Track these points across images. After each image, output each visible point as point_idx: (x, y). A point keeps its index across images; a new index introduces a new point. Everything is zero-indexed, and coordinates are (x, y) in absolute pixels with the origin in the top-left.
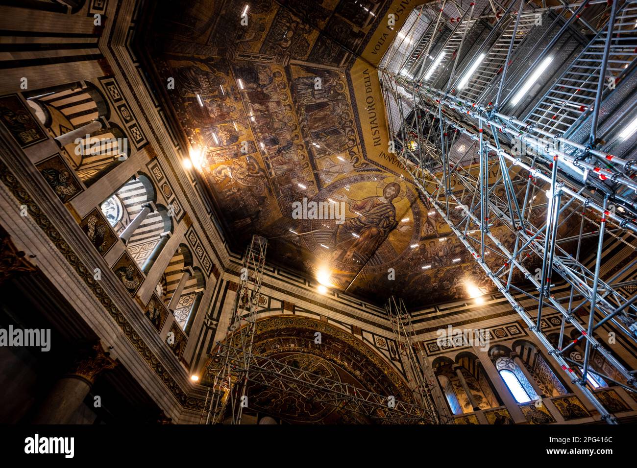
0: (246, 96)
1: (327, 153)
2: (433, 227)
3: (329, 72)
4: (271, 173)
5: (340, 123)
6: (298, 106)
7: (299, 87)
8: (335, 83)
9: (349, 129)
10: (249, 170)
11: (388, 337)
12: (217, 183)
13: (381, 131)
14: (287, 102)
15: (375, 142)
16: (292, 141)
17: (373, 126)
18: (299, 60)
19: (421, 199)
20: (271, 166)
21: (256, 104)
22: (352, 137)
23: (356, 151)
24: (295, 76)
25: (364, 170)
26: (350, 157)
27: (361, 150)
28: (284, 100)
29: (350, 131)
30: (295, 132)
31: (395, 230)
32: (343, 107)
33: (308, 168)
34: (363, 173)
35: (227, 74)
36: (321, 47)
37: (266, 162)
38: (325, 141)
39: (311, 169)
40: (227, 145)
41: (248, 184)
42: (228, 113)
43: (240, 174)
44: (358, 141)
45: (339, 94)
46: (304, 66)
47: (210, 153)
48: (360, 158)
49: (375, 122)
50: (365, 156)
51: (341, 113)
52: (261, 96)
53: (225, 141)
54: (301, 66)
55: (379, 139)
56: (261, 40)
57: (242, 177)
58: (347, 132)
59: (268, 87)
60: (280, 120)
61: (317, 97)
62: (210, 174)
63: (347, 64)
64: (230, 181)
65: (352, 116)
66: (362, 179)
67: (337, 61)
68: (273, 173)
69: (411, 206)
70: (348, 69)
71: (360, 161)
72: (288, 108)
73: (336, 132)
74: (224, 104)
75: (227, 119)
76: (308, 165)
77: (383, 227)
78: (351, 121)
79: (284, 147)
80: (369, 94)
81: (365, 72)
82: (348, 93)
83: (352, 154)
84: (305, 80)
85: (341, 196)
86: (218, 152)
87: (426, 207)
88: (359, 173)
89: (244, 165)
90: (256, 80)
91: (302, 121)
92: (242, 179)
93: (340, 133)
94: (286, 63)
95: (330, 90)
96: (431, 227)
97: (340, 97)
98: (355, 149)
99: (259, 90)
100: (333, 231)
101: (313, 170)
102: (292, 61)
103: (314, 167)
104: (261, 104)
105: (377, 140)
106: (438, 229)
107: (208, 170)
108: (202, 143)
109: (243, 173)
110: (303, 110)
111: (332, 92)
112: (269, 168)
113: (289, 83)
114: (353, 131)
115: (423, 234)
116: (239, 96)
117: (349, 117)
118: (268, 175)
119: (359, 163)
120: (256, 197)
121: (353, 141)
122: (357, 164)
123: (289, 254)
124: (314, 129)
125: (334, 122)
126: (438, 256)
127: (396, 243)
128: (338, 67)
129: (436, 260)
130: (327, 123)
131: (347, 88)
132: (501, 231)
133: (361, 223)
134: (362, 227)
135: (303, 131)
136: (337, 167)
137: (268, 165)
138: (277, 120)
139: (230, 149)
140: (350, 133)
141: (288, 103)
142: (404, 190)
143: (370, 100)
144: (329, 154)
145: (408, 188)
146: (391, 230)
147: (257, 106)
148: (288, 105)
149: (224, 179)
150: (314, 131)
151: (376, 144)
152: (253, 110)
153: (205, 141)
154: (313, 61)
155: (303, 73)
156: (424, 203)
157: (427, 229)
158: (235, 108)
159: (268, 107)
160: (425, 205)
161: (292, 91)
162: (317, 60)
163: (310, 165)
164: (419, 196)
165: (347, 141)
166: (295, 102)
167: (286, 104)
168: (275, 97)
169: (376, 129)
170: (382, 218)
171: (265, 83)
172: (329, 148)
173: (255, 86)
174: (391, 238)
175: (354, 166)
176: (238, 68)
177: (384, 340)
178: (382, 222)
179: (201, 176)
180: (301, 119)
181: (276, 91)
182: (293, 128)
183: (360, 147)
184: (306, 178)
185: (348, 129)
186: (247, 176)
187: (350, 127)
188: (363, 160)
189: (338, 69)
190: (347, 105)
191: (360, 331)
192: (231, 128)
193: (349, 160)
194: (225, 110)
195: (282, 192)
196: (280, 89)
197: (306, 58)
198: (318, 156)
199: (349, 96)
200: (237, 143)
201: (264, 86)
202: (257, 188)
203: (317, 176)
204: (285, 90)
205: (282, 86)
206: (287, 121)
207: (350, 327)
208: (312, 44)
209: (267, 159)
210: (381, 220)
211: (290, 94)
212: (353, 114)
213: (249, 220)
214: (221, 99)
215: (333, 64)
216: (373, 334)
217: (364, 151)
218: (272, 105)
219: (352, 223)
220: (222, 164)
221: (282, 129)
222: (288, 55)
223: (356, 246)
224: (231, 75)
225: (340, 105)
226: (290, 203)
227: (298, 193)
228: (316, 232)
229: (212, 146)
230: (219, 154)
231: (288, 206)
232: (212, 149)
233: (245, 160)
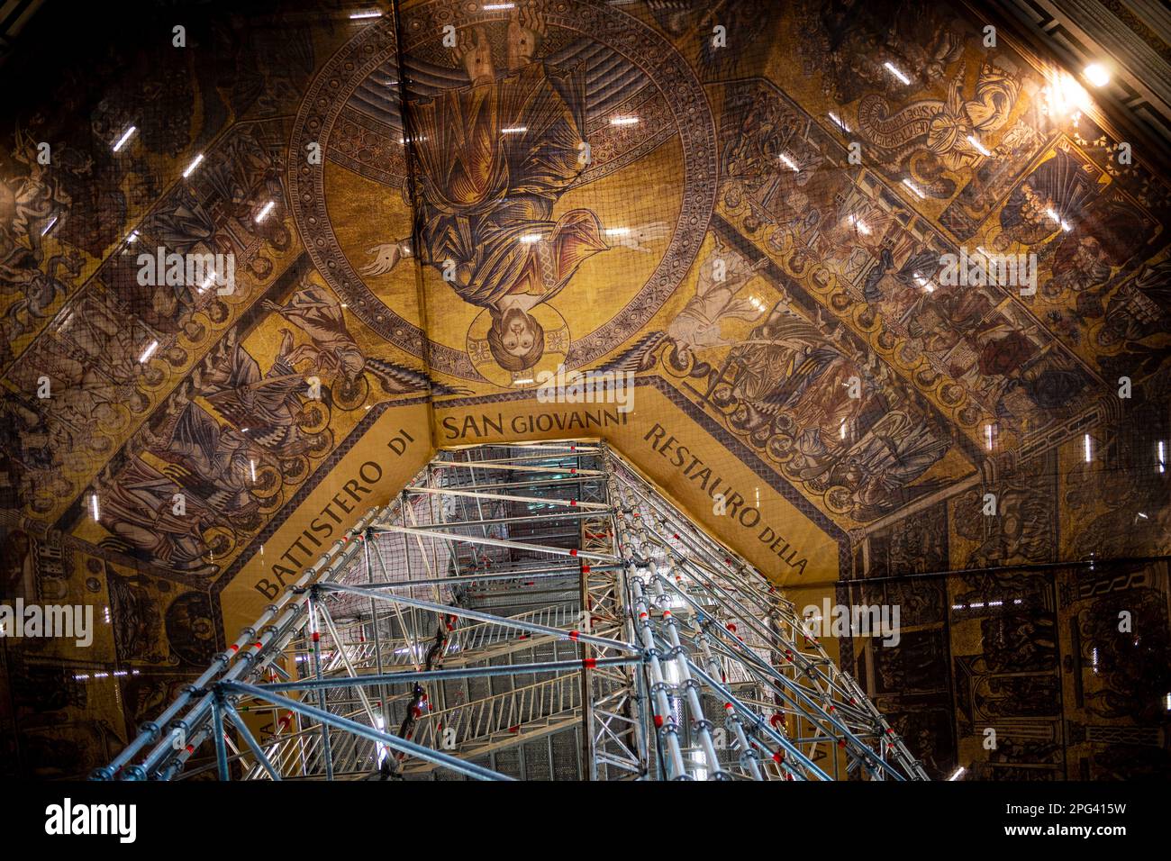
0: (1036, 341)
1: (765, 331)
2: (310, 321)
3: (885, 512)
4: (872, 183)
5: (784, 421)
6: (907, 396)
7: (930, 439)
8: (856, 498)
9: (752, 424)
10: (932, 156)
13: (665, 465)
14: (938, 386)
15: (663, 434)
16: (871, 302)
17: (695, 470)
18: (964, 492)
19: (415, 373)
20: (882, 203)
21: (1006, 335)
22: (730, 409)
23: (694, 382)
24: (955, 454)
25: (636, 348)
26: (701, 360)
27: (685, 392)
28: (946, 388)
29: (748, 420)
30: (876, 330)
31: (408, 233)
32: (802, 463)
33: (787, 259)
34: (634, 340)
35: (1101, 360)
36: (932, 546)
37: (900, 207)
38: (793, 356)
39: (778, 262)
40: (1019, 188)
41: (912, 113)
42: (1056, 272)
43: (946, 130)
44: (708, 410)
45: (831, 483)
46: (945, 487)
47: (1050, 139)
48: (672, 370)
49: (700, 480)
50: (662, 384)
51: (797, 446)
52: (1003, 360)
53: (1028, 196)
54: (953, 483)
55: (658, 448)
56: (1064, 477)
57: (937, 123)
58: (752, 411)
59: (1000, 392)
60: (929, 335)
61: (879, 444)
62: (1019, 78)
63: (854, 554)
64: (960, 90)
65: (766, 456)
66: (624, 323)
67: (880, 545)
68: (865, 187)
69: (423, 334)
70: (845, 545)
71: (668, 364)
72: (929, 376)
73: (779, 395)
74: (1077, 287)
75: (1052, 255)
76: (794, 269)
77: (453, 221)
78: (763, 443)
79: (882, 275)
80: (759, 529)
81: (803, 563)
82: (812, 499)
83: (702, 369)
84: (926, 460)
85: (647, 238)
86: (1030, 156)
87: (381, 362)
88: (645, 332)
89: (950, 162)
90: (1034, 390)
91: (878, 367)
92: (935, 117)
93: (768, 399)
94: (986, 466)
95: (859, 478)
96: (313, 314)
97: (825, 478)
98: (702, 385)
99: (1016, 373)
100: (590, 118)
101: (771, 264)
102: (976, 479)
103: (773, 273)
104: (993, 342)
105: (662, 442)
106: (286, 324)
107: (1031, 88)
108: (1079, 151)
109: (940, 139)
110: (891, 394)
111: (850, 477)
112: (885, 195)
113: (958, 430)
114: (741, 425)
115: (316, 278)
116: (1053, 328)
117: (775, 451)
118: (878, 176)
119: (666, 358)
120: (872, 86)
121: (723, 403)
122: (668, 352)
124: (839, 368)
125: (800, 415)
126: (204, 240)
127: (368, 197)
128: (870, 535)
129: (196, 221)
130: (818, 403)
131: (821, 508)
132: (97, 445)
133: (527, 195)
134: (514, 183)
135: (861, 346)
136: (715, 312)
137: (892, 202)
138: (937, 330)
139: (1007, 183)
140: (744, 416)
141: (933, 387)
142: (486, 366)
143: (749, 518)
144: (759, 331)
145: (479, 377)
146: (419, 225)
147: (1000, 333)
148: (929, 383)
149: (977, 88)
150: (835, 363)
151: (658, 432)
152: (1004, 319)
153: (1074, 165)
154: (933, 509)
155: (937, 472)
156: (399, 369)
157: (318, 301)
158: (1047, 294)
159: (976, 349)
160: (389, 365)
161: (940, 418)
162: (926, 515)
163: (789, 271)
164: (426, 377)
165: (737, 393)
166: (921, 401)
167: (937, 381)
168: (971, 379)
169: (686, 466)
170: (479, 247)
171: (1009, 396)
172: (769, 346)
173: (1029, 374)
174: (397, 202)
175: (670, 340)
176: (1086, 389)
178: (466, 234)
180: (884, 370)
181: (977, 394)
182: (887, 340)
183: (694, 399)
184: (776, 229)
185: (756, 420)
186: (927, 136)
187: (753, 430)
188: (659, 370)
189: (869, 530)
190: (796, 473)
192: (1031, 238)
193: (697, 350)
194: (1067, 275)
195: (812, 150)
196: (969, 404)
197: (950, 504)
198: (783, 308)
199: (804, 493)
200: (999, 210)
201: (1009, 390)
202: (881, 116)
203: (752, 254)
204: (957, 411)
205: (970, 413)
206: (914, 343)
208: (954, 540)
209: (903, 217)
210: (476, 240)
211: (942, 409)
212: (767, 462)
214: (1088, 295)
215: (884, 534)
217: (674, 395)
218: (967, 357)
219: (557, 178)
220: (1004, 130)
221: (913, 318)
222: (993, 485)
223: (484, 108)
224: (1092, 362)
225: (812, 463)
226: (769, 127)
227: (769, 173)
228: (636, 82)
229: (1053, 161)
230: (1026, 150)
231: (768, 115)
232: (1052, 154)
233: (954, 177)
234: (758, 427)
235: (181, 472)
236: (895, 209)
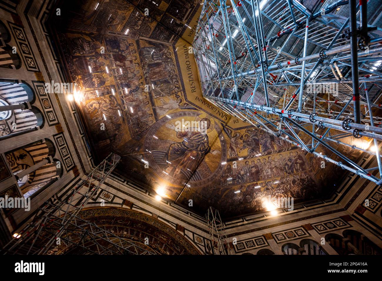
0: (112, 56)
1: (161, 95)
2: (234, 151)
3: (162, 45)
4: (124, 107)
5: (169, 76)
6: (144, 64)
7: (145, 53)
8: (166, 52)
9: (175, 80)
10: (110, 104)
11: (205, 237)
12: (89, 113)
13: (196, 84)
14: (136, 62)
15: (192, 90)
16: (139, 86)
17: (191, 79)
18: (144, 37)
19: (225, 131)
20: (125, 102)
21: (117, 62)
22: (177, 86)
23: (180, 95)
24: (142, 46)
25: (186, 108)
26: (176, 98)
27: (183, 94)
28: (135, 60)
29: (176, 81)
30: (141, 81)
31: (209, 153)
32: (171, 66)
33: (149, 105)
34: (185, 110)
35: (101, 43)
36: (158, 31)
37: (122, 100)
38: (159, 87)
39: (151, 105)
40: (98, 87)
41: (109, 114)
42: (100, 67)
43: (105, 107)
44: (181, 89)
45: (169, 58)
46: (147, 41)
47: (86, 92)
48: (182, 100)
49: (192, 77)
50: (186, 99)
51: (170, 70)
52: (121, 57)
53: (97, 84)
54: (146, 40)
55: (194, 88)
56: (123, 25)
57: (106, 109)
58: (174, 82)
59: (125, 51)
60: (132, 72)
61: (155, 59)
62: (85, 107)
63: (173, 41)
64: (98, 112)
65: (177, 72)
66: (185, 114)
67: (167, 39)
68: (126, 107)
69: (219, 136)
70: (174, 44)
71: (183, 102)
72: (137, 65)
73: (166, 82)
74: (98, 61)
75: (99, 70)
76: (149, 102)
77: (200, 151)
78: (176, 75)
79: (134, 90)
80: (187, 60)
81: (184, 47)
82: (174, 58)
83: (177, 97)
84: (148, 49)
85: (171, 126)
86: (92, 92)
87: (229, 137)
88: (182, 110)
89: (108, 101)
90: (118, 47)
91: (146, 73)
92: (105, 111)
93: (169, 83)
94: (137, 39)
95: (163, 55)
96: (233, 152)
97: (169, 60)
98: (179, 94)
99: (120, 53)
100: (166, 151)
101: (152, 106)
102: (141, 38)
103: (153, 104)
104: (121, 62)
105: (193, 89)
106: (238, 153)
107: (84, 103)
108: (82, 86)
109: (107, 106)
110: (146, 67)
111: (164, 57)
112: (123, 103)
113: (138, 50)
114: (178, 82)
115: (228, 157)
116: (107, 56)
117: (175, 72)
118: (123, 108)
119: (182, 103)
120: (113, 124)
121: (178, 88)
122: (181, 104)
123: (135, 169)
124: (153, 79)
125: (166, 75)
126: (240, 175)
127: (210, 163)
128: (168, 42)
129: (239, 178)
130: (161, 75)
131: (174, 55)
133: (185, 146)
134: (186, 150)
135: (146, 80)
136: (168, 105)
137: (123, 101)
138: (130, 72)
139: (99, 90)
140: (176, 83)
141: (137, 62)
142: (213, 124)
143: (188, 63)
144: (163, 96)
145: (215, 123)
146: (206, 154)
147: (118, 63)
148: (138, 63)
149: (94, 110)
150: (152, 80)
151: (193, 91)
152: (116, 65)
153: (84, 84)
154: (153, 38)
155: (147, 45)
156: (227, 134)
157: (231, 154)
158: (104, 64)
159: (125, 63)
160: (228, 135)
161: (140, 55)
162: (156, 38)
163: (150, 103)
164: (224, 129)
165: (174, 88)
166: (142, 61)
167: (136, 63)
168: (129, 58)
169: (193, 81)
170: (199, 143)
171: (124, 49)
172: (163, 92)
173: (117, 51)
174: (207, 159)
175: (179, 105)
176: (108, 39)
177: (202, 238)
178: (200, 147)
179: (79, 108)
180: (145, 72)
181: (130, 54)
182: (140, 77)
183: (182, 92)
184: (147, 112)
185: (174, 80)
186: (109, 108)
187: (176, 79)
188: (185, 102)
189: (168, 43)
190: (174, 65)
191: (183, 229)
192: (101, 76)
193: (176, 101)
194: (98, 64)
195: (132, 121)
196: (133, 54)
197: (149, 37)
198: (156, 97)
199: (175, 60)
200: (104, 86)
201: (123, 51)
202: (115, 117)
203: (154, 110)
204: (136, 54)
205: (134, 52)
206: (136, 73)
207: (175, 225)
208: (153, 29)
209: (123, 97)
210: (199, 145)
211: (138, 57)
212: (177, 71)
213: (108, 141)
214: (96, 58)
215: (166, 41)
216: (194, 233)
217: (185, 96)
218: (127, 63)
219: (178, 146)
220: (94, 99)
221: (133, 78)
222: (138, 34)
223: (182, 164)
224: (103, 44)
225: (169, 64)
226: (136, 129)
227: (142, 122)
228: (154, 152)
229: (88, 87)
230: (92, 93)
231: (135, 131)
232: (87, 89)
233: (109, 98)
234: (174, 79)
235: (273, 143)
236: (123, 100)
